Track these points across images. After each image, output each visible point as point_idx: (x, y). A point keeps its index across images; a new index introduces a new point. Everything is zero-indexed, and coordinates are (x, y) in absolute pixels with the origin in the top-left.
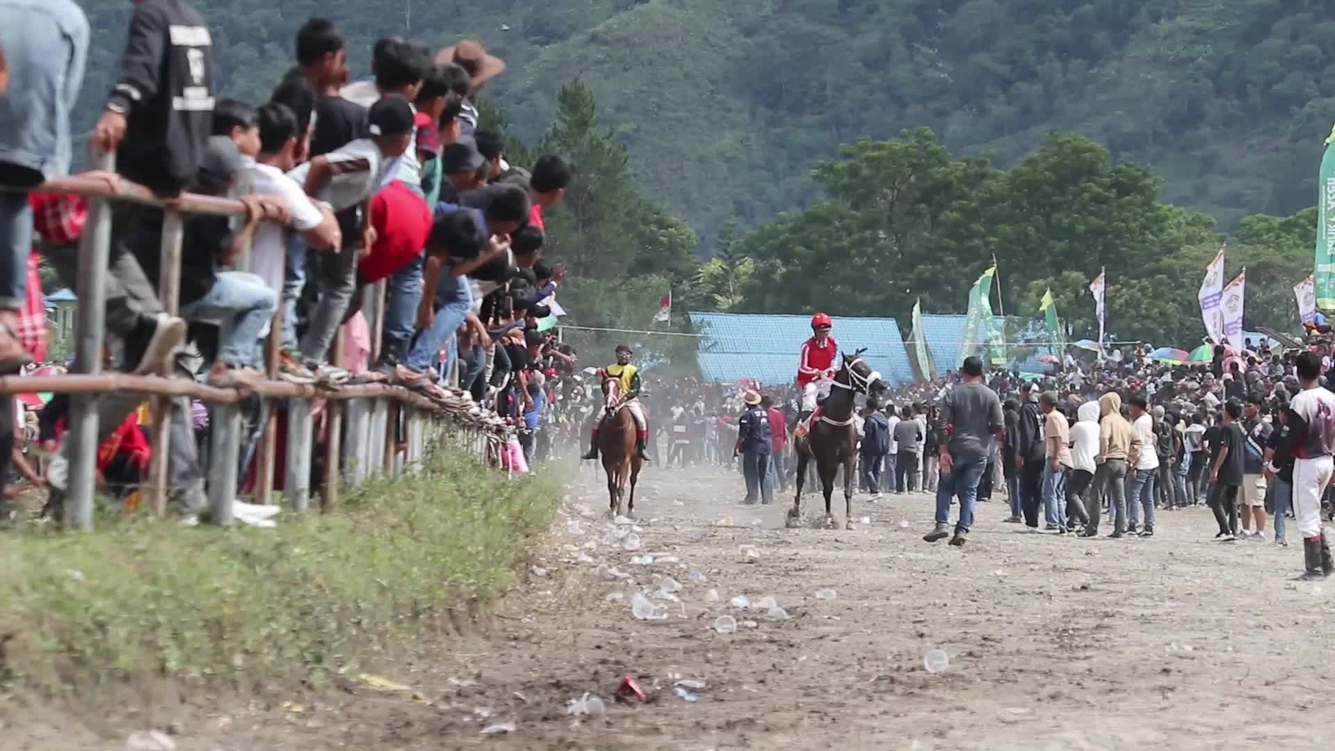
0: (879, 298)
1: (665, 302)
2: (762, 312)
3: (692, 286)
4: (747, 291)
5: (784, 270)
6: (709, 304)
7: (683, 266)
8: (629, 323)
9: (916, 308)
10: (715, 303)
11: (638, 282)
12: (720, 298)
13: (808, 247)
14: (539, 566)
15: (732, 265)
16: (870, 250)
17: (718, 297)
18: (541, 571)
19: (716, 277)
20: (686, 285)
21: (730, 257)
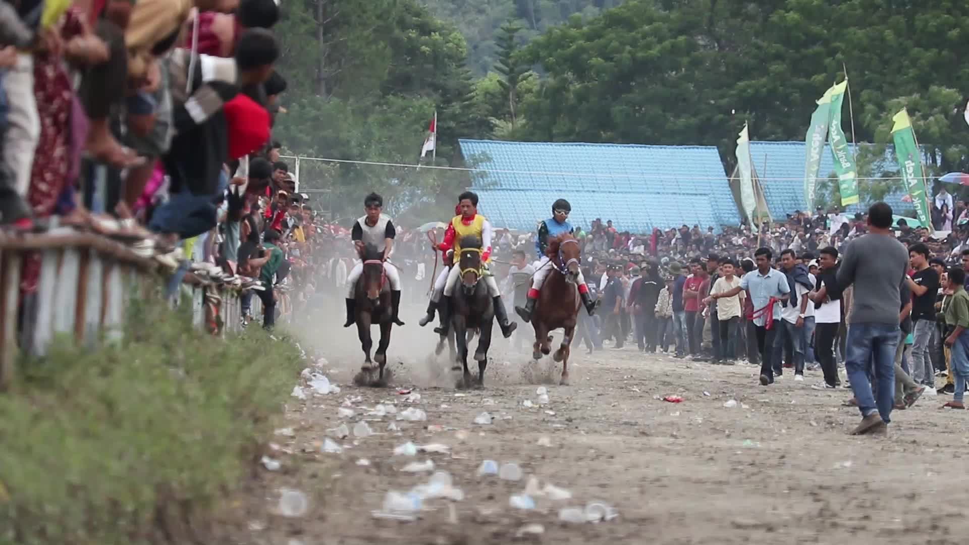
0: (693, 121)
1: (429, 126)
2: (549, 138)
3: (463, 107)
4: (533, 112)
5: (578, 86)
6: (484, 130)
7: (452, 83)
8: (382, 154)
9: (744, 134)
10: (491, 128)
11: (396, 101)
12: (497, 122)
13: (608, 59)
14: (273, 456)
15: (513, 81)
16: (685, 60)
17: (494, 121)
18: (274, 464)
19: (493, 95)
20: (456, 107)
21: (512, 70)
